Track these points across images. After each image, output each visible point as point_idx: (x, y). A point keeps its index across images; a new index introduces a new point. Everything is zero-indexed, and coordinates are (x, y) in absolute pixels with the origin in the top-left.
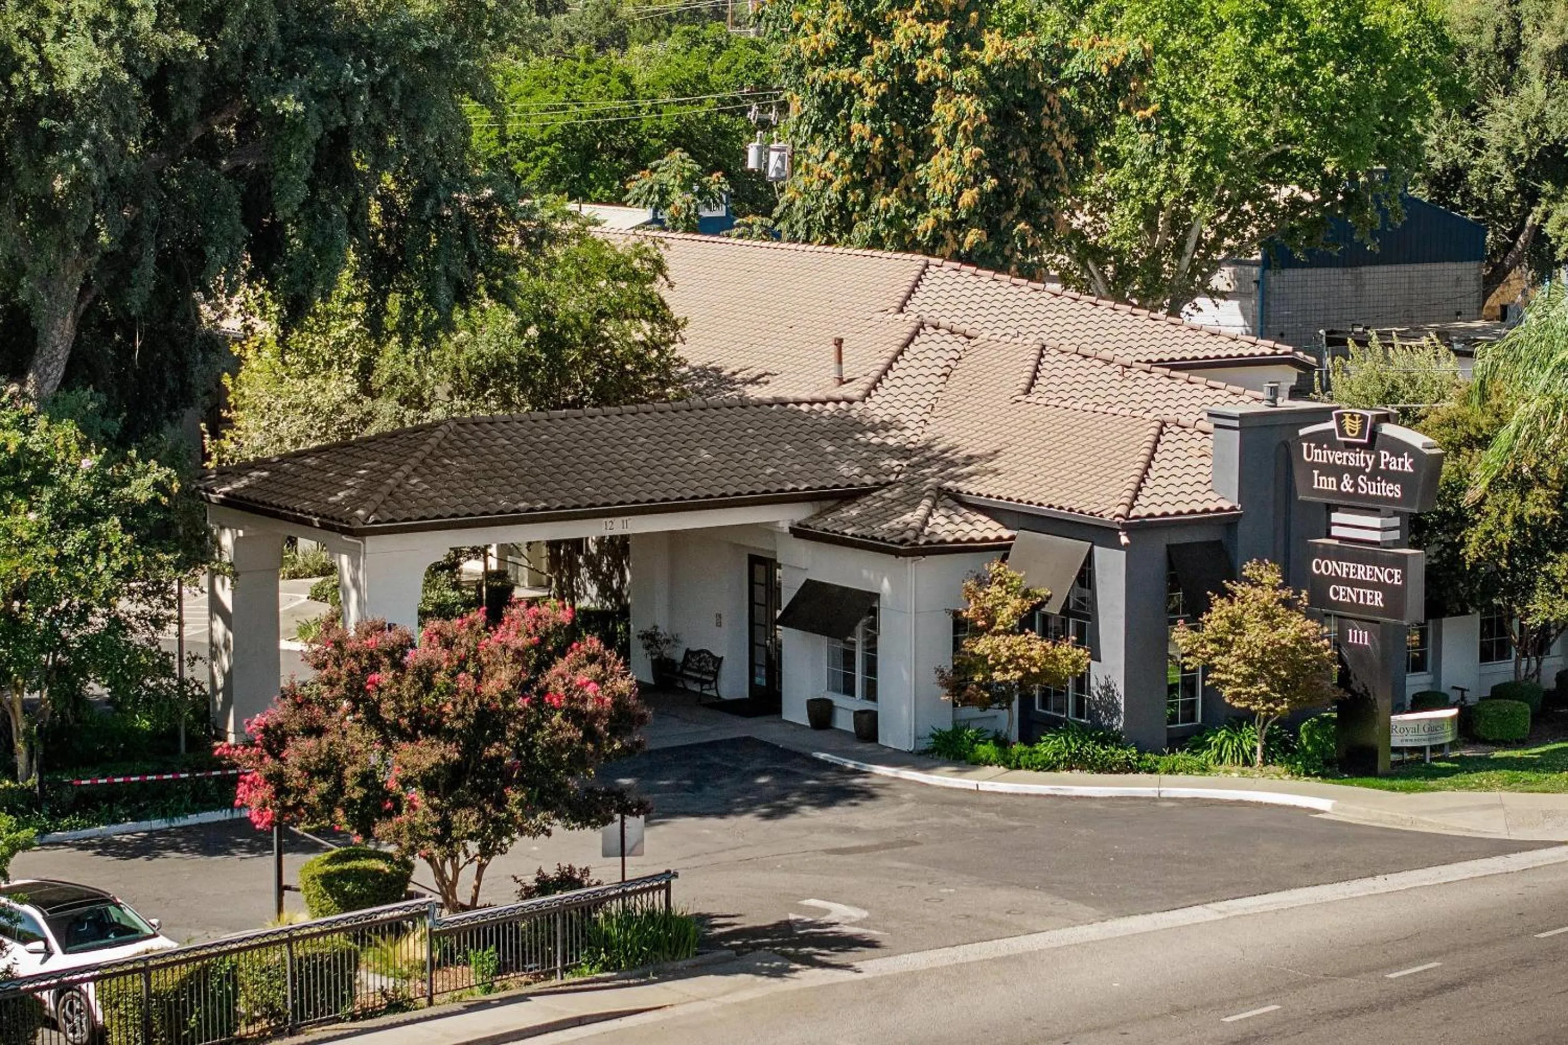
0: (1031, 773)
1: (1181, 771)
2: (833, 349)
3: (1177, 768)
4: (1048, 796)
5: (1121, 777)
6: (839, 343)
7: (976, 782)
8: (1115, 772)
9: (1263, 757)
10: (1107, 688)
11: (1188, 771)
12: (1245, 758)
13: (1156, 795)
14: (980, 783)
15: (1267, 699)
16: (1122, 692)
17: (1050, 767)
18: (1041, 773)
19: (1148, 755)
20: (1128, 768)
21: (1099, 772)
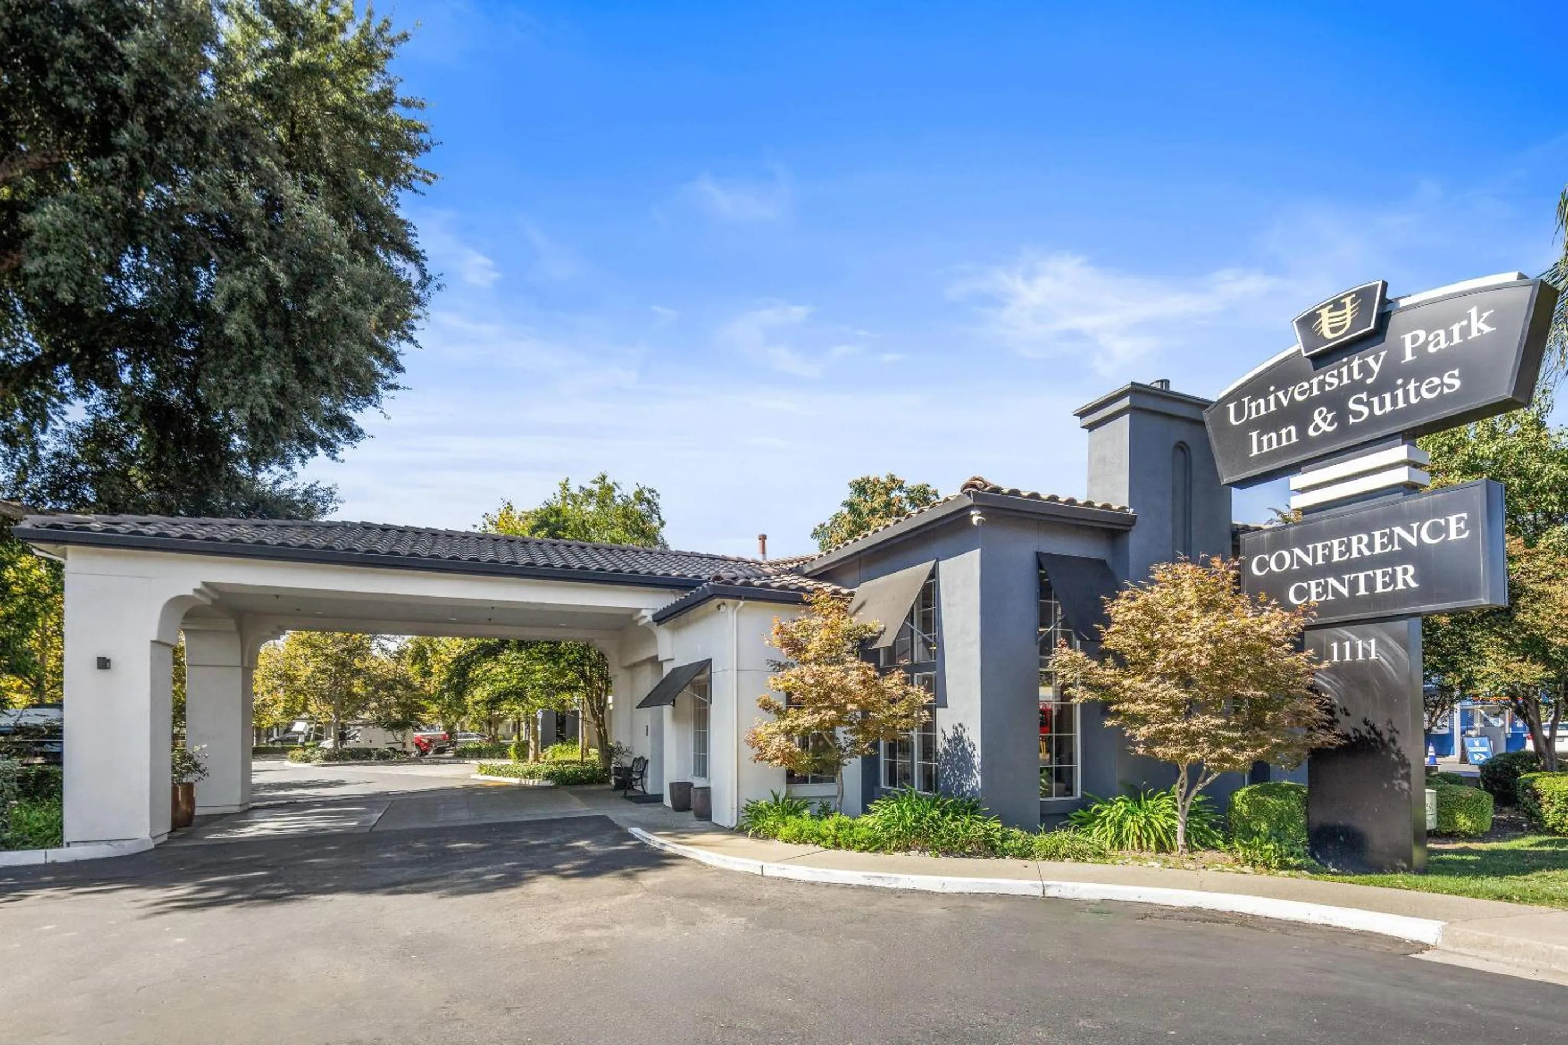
0: (853, 853)
1: (1066, 856)
2: (759, 543)
3: (1062, 851)
4: (865, 888)
5: (981, 862)
6: (763, 538)
7: (760, 863)
8: (969, 855)
9: (1187, 838)
10: (958, 739)
11: (1080, 856)
12: (1159, 841)
13: (1038, 893)
14: (765, 865)
15: (1215, 742)
16: (977, 740)
17: (875, 845)
18: (866, 854)
19: (1017, 832)
20: (989, 849)
21: (947, 853)
